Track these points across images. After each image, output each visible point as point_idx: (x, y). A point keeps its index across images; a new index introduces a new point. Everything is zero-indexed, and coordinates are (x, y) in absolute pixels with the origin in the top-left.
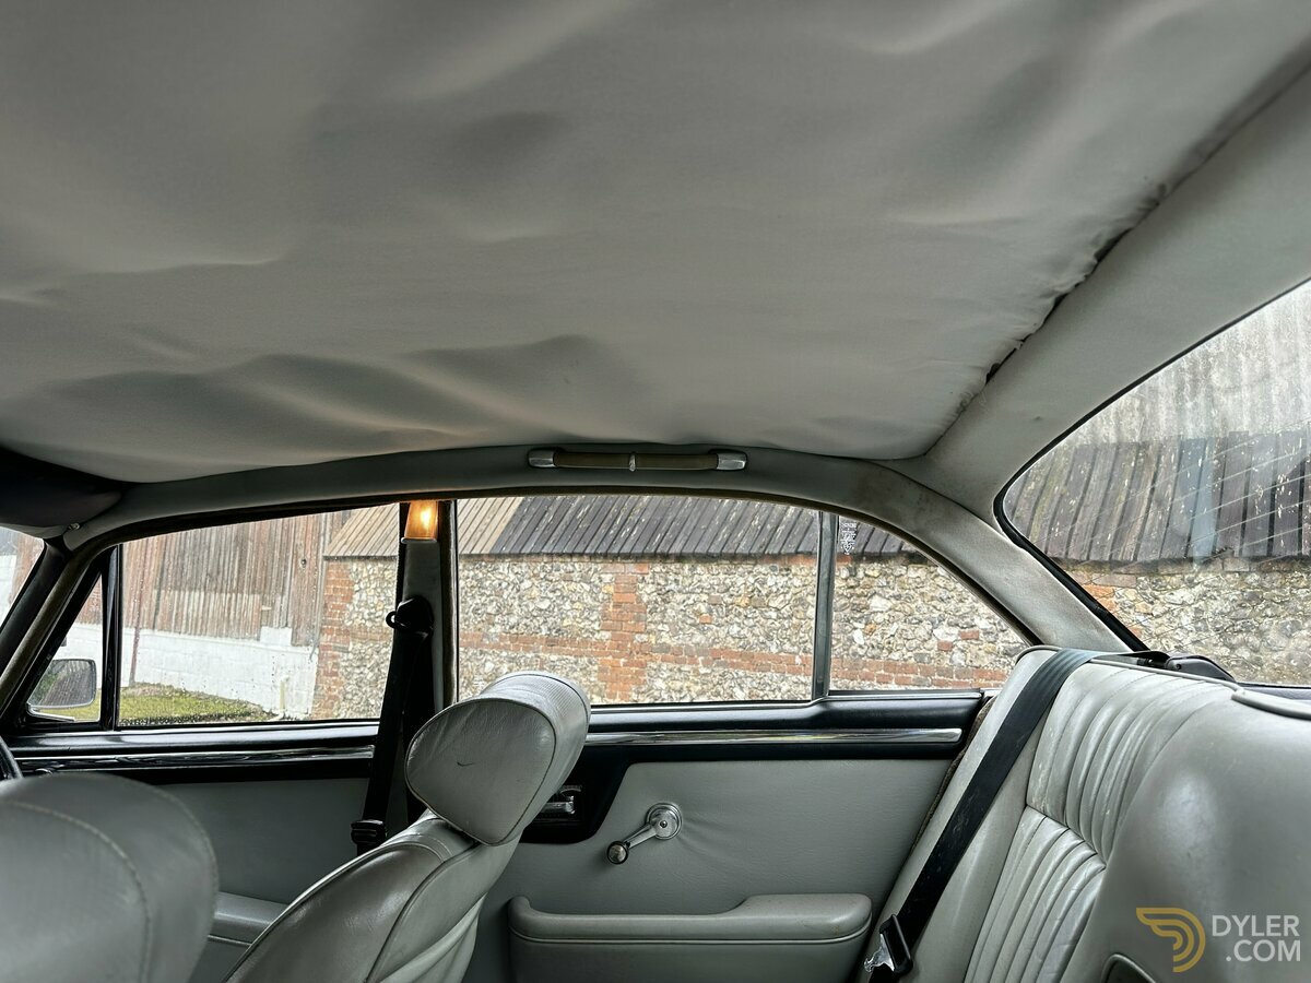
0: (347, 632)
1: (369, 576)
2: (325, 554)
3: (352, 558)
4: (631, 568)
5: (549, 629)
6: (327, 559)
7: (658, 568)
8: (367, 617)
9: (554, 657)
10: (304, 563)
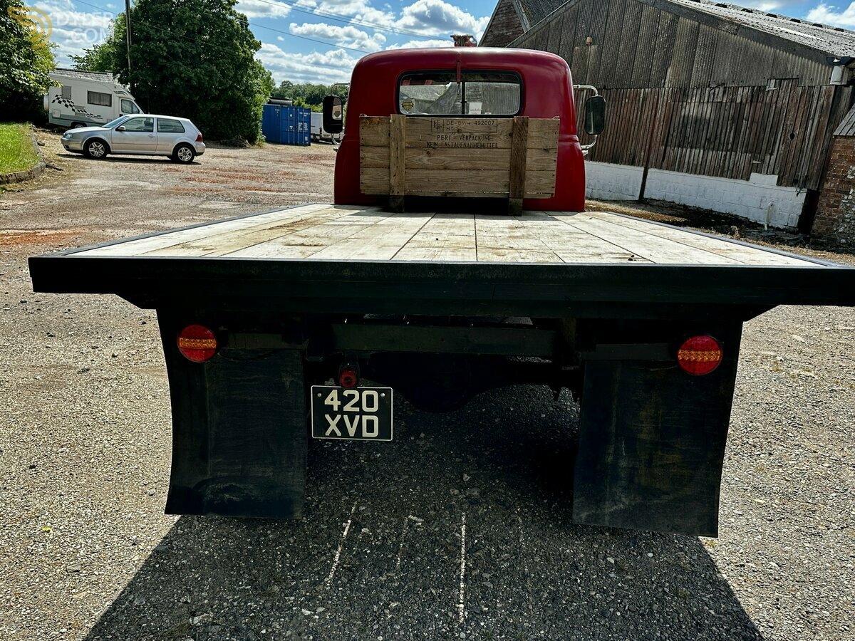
0: (849, 183)
6: (836, 136)
10: (792, 136)
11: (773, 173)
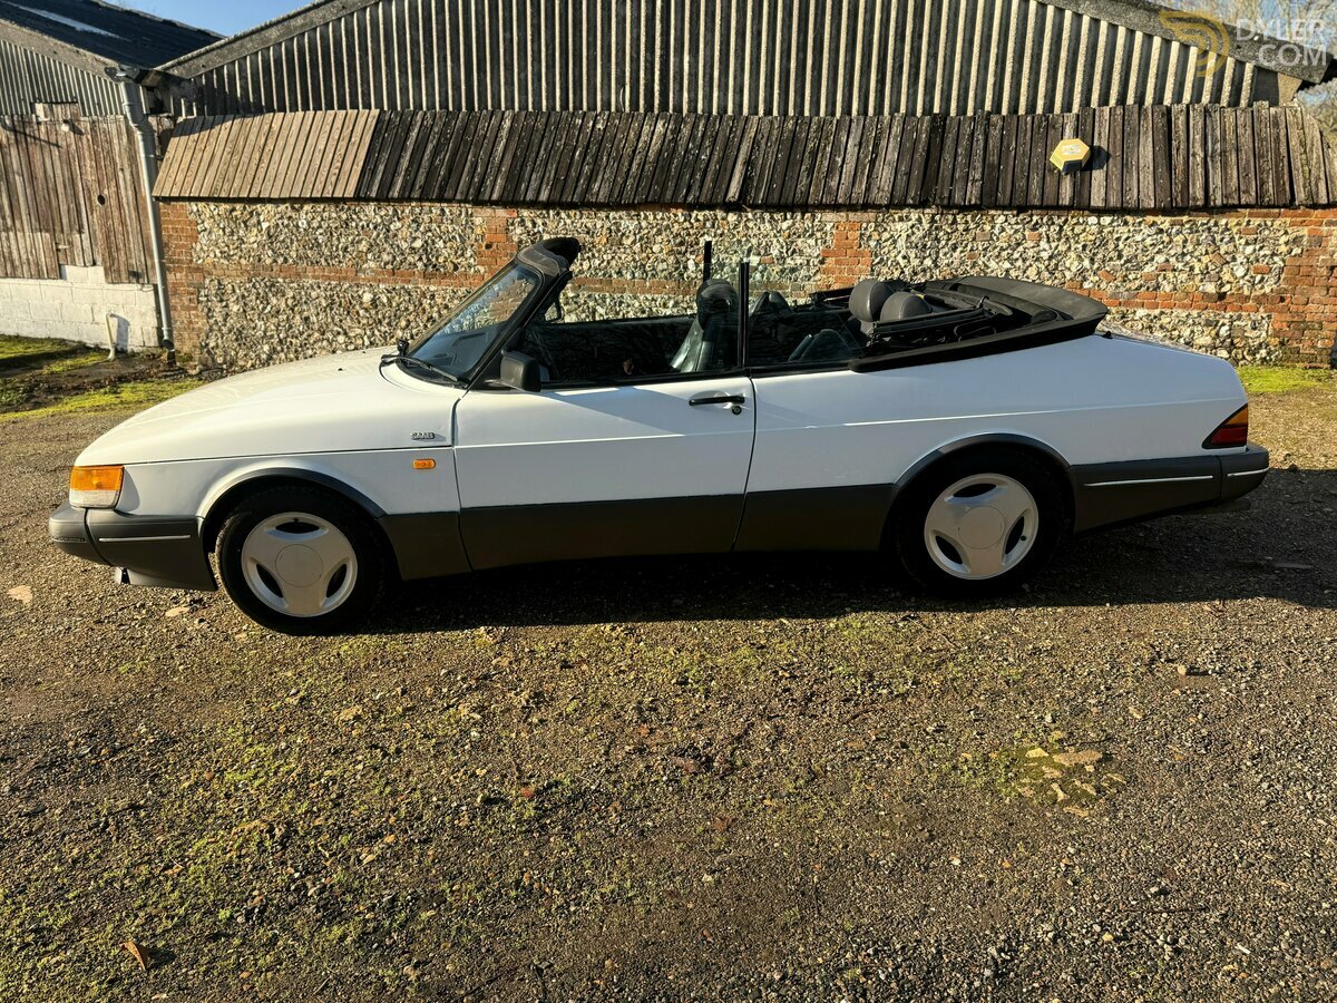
0: (198, 269)
1: (212, 217)
2: (154, 194)
3: (190, 199)
4: (501, 213)
5: (425, 265)
6: (157, 198)
7: (525, 213)
8: (219, 255)
9: (432, 288)
10: (102, 200)
11: (94, 264)
